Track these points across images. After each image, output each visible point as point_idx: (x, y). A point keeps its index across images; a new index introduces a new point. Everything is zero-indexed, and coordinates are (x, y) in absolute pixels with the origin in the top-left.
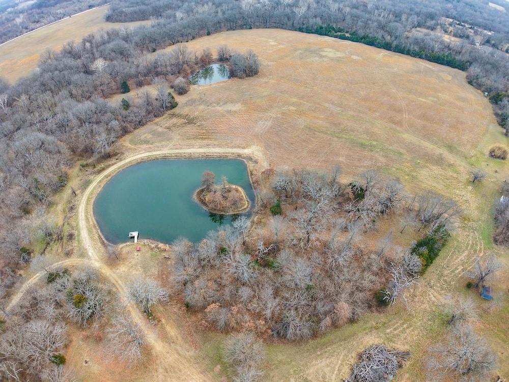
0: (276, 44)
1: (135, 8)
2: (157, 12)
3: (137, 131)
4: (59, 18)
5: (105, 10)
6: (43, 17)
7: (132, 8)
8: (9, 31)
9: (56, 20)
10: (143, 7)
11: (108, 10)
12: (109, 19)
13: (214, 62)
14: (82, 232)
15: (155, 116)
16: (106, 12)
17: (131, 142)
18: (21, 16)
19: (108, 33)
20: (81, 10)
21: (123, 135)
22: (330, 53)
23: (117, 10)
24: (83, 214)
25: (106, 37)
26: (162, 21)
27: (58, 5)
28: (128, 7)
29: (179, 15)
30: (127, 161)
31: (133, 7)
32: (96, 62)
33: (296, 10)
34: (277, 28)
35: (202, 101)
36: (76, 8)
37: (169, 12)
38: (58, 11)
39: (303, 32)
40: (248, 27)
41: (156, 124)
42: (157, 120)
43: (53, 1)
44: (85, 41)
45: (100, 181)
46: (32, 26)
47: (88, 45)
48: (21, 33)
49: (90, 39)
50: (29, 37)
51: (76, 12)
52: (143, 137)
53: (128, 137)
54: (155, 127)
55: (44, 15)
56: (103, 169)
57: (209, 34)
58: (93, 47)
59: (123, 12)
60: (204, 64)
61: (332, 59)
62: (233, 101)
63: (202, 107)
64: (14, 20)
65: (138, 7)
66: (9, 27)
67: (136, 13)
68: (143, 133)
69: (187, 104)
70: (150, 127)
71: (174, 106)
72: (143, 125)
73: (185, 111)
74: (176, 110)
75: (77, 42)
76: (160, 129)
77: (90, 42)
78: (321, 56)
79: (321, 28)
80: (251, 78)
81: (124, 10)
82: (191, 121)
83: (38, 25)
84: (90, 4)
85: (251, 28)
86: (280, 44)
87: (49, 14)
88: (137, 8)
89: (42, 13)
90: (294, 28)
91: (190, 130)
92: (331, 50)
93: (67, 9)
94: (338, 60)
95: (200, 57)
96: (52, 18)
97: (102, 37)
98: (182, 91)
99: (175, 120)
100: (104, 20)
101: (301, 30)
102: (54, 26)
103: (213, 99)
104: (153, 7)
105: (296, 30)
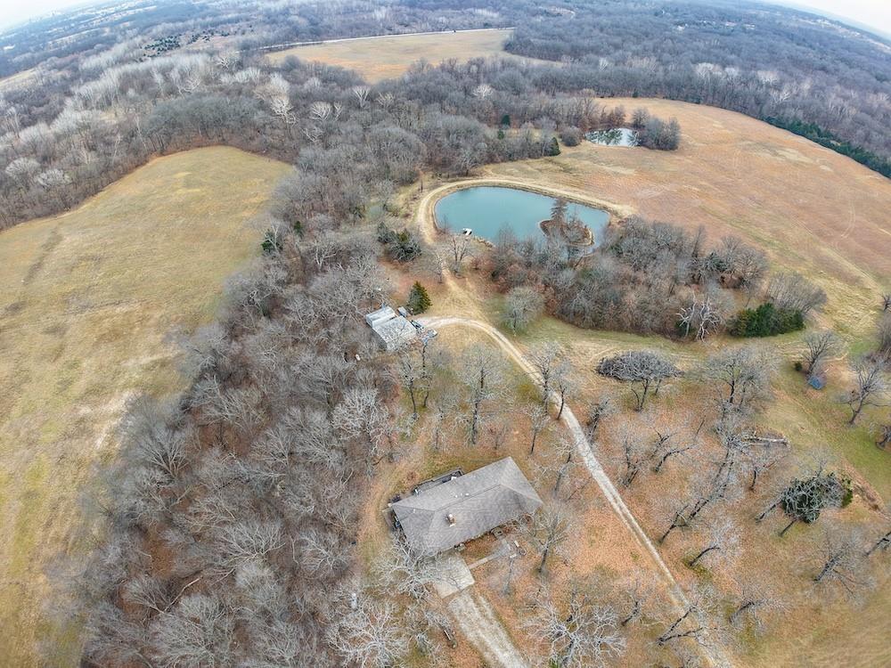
0: (721, 126)
1: (548, 42)
2: (576, 53)
3: (504, 164)
4: (438, 28)
5: (506, 34)
6: (414, 21)
7: (544, 41)
8: (365, 25)
9: (433, 31)
10: (559, 43)
11: (511, 36)
12: (508, 47)
13: (626, 126)
14: (419, 216)
15: (530, 157)
16: (508, 36)
17: (493, 171)
18: (384, 10)
19: (503, 63)
20: (471, 27)
21: (487, 163)
22: (792, 155)
23: (523, 38)
24: (425, 205)
25: (499, 65)
26: (578, 65)
27: (440, 10)
28: (540, 38)
29: (603, 62)
30: (483, 181)
31: (546, 39)
32: (481, 87)
33: (774, 94)
34: (737, 111)
35: (589, 157)
36: (466, 21)
37: (592, 56)
38: (440, 19)
39: (771, 124)
40: (695, 101)
41: (528, 164)
42: (530, 160)
43: (432, 3)
44: (471, 63)
45: (451, 188)
46: (398, 28)
47: (474, 68)
48: (382, 33)
49: (479, 63)
50: (393, 41)
51: (464, 27)
52: (508, 170)
53: (492, 166)
54: (525, 166)
55: (417, 19)
56: (458, 180)
57: (635, 96)
58: (478, 72)
59: (530, 43)
60: (611, 124)
61: (789, 161)
62: (626, 166)
63: (587, 162)
64: (371, 11)
65: (552, 41)
66: (364, 19)
67: (547, 49)
68: (509, 166)
69: (570, 156)
70: (520, 164)
71: (555, 152)
72: (512, 160)
73: (567, 161)
74: (556, 158)
75: (462, 62)
76: (530, 168)
77: (478, 66)
78: (776, 154)
79: (799, 124)
80: (663, 152)
81: (532, 40)
82: (567, 170)
83: (407, 30)
84: (486, 22)
85: (698, 103)
86: (726, 128)
87: (424, 20)
88: (550, 42)
89: (414, 15)
90: (761, 117)
91: (563, 176)
92: (795, 151)
93: (452, 20)
94: (797, 164)
95: (608, 114)
96: (429, 27)
97: (494, 64)
98: (571, 143)
99: (550, 165)
100: (502, 48)
101: (769, 121)
102: (431, 38)
103: (604, 159)
104: (573, 46)
105: (762, 120)
